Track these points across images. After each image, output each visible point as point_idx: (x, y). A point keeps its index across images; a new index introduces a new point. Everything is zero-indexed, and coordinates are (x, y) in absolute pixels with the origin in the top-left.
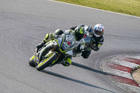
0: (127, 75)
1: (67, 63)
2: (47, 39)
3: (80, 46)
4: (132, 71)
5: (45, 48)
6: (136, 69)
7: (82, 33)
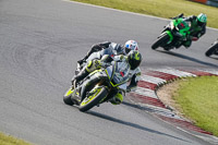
0: (150, 93)
1: (117, 100)
2: (89, 68)
3: (134, 76)
4: (156, 88)
5: (88, 81)
6: (161, 85)
7: (138, 59)
